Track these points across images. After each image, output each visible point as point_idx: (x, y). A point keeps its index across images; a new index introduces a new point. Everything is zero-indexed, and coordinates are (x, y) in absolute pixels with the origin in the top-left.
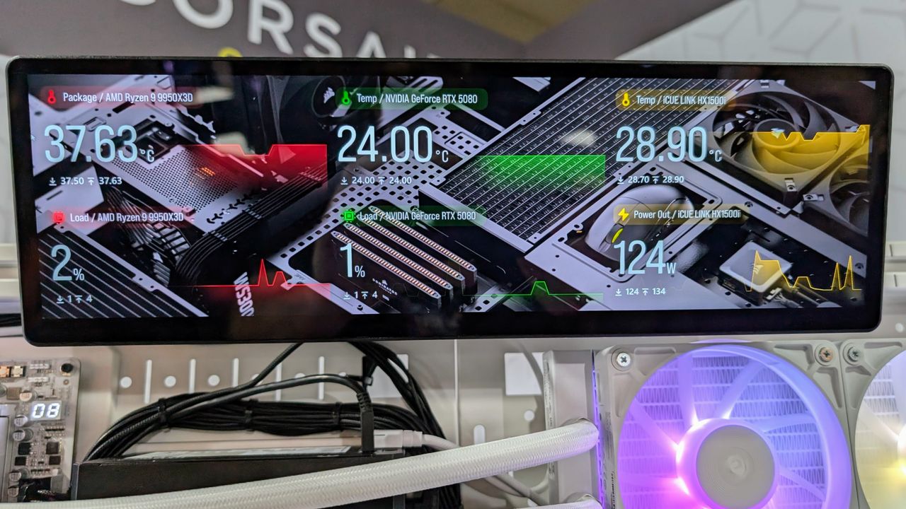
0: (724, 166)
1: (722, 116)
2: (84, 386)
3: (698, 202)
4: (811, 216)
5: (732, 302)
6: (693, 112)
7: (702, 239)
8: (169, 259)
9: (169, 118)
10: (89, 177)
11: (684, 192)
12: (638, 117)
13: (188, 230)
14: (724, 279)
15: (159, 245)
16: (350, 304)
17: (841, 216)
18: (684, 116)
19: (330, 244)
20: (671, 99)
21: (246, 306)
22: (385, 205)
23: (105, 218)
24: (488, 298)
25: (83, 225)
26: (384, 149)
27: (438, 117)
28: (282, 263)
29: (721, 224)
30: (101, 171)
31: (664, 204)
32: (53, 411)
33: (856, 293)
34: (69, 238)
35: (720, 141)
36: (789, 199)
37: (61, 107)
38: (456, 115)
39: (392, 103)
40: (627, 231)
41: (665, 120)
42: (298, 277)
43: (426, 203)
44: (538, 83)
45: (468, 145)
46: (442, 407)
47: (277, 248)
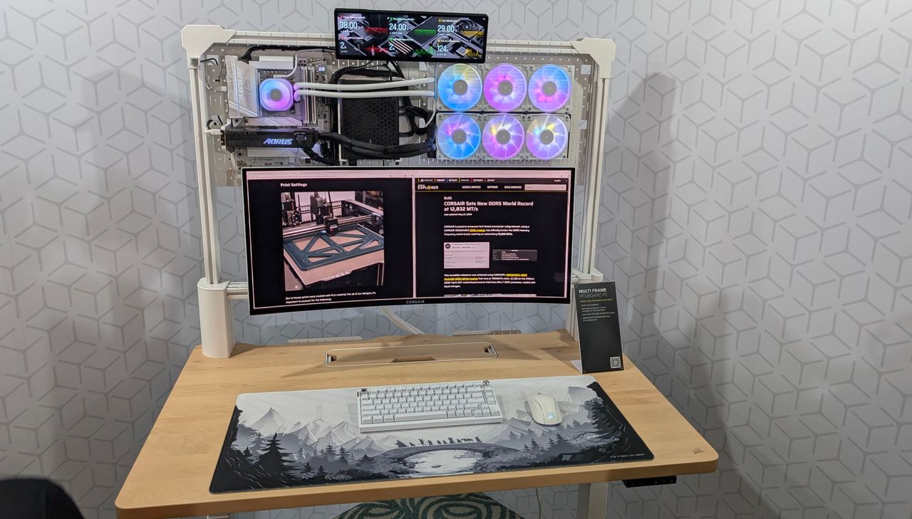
0: (457, 33)
1: (457, 24)
2: (328, 64)
3: (452, 39)
4: (473, 42)
5: (458, 57)
6: (452, 23)
7: (453, 46)
8: (360, 46)
9: (361, 21)
10: (347, 31)
11: (450, 37)
12: (442, 24)
13: (363, 40)
14: (457, 53)
15: (358, 43)
16: (390, 54)
17: (478, 43)
18: (450, 24)
19: (388, 44)
20: (448, 21)
21: (373, 54)
22: (397, 37)
23: (350, 38)
24: (415, 55)
25: (346, 39)
26: (397, 28)
27: (408, 23)
28: (379, 47)
29: (456, 43)
30: (350, 30)
31: (446, 39)
32: (323, 69)
33: (481, 56)
34: (343, 41)
35: (457, 28)
36: (469, 39)
37: (343, 19)
38: (410, 22)
39: (399, 19)
40: (440, 44)
41: (446, 24)
42: (382, 49)
43: (405, 37)
44: (424, 17)
45: (412, 28)
46: (405, 72)
47: (379, 44)
